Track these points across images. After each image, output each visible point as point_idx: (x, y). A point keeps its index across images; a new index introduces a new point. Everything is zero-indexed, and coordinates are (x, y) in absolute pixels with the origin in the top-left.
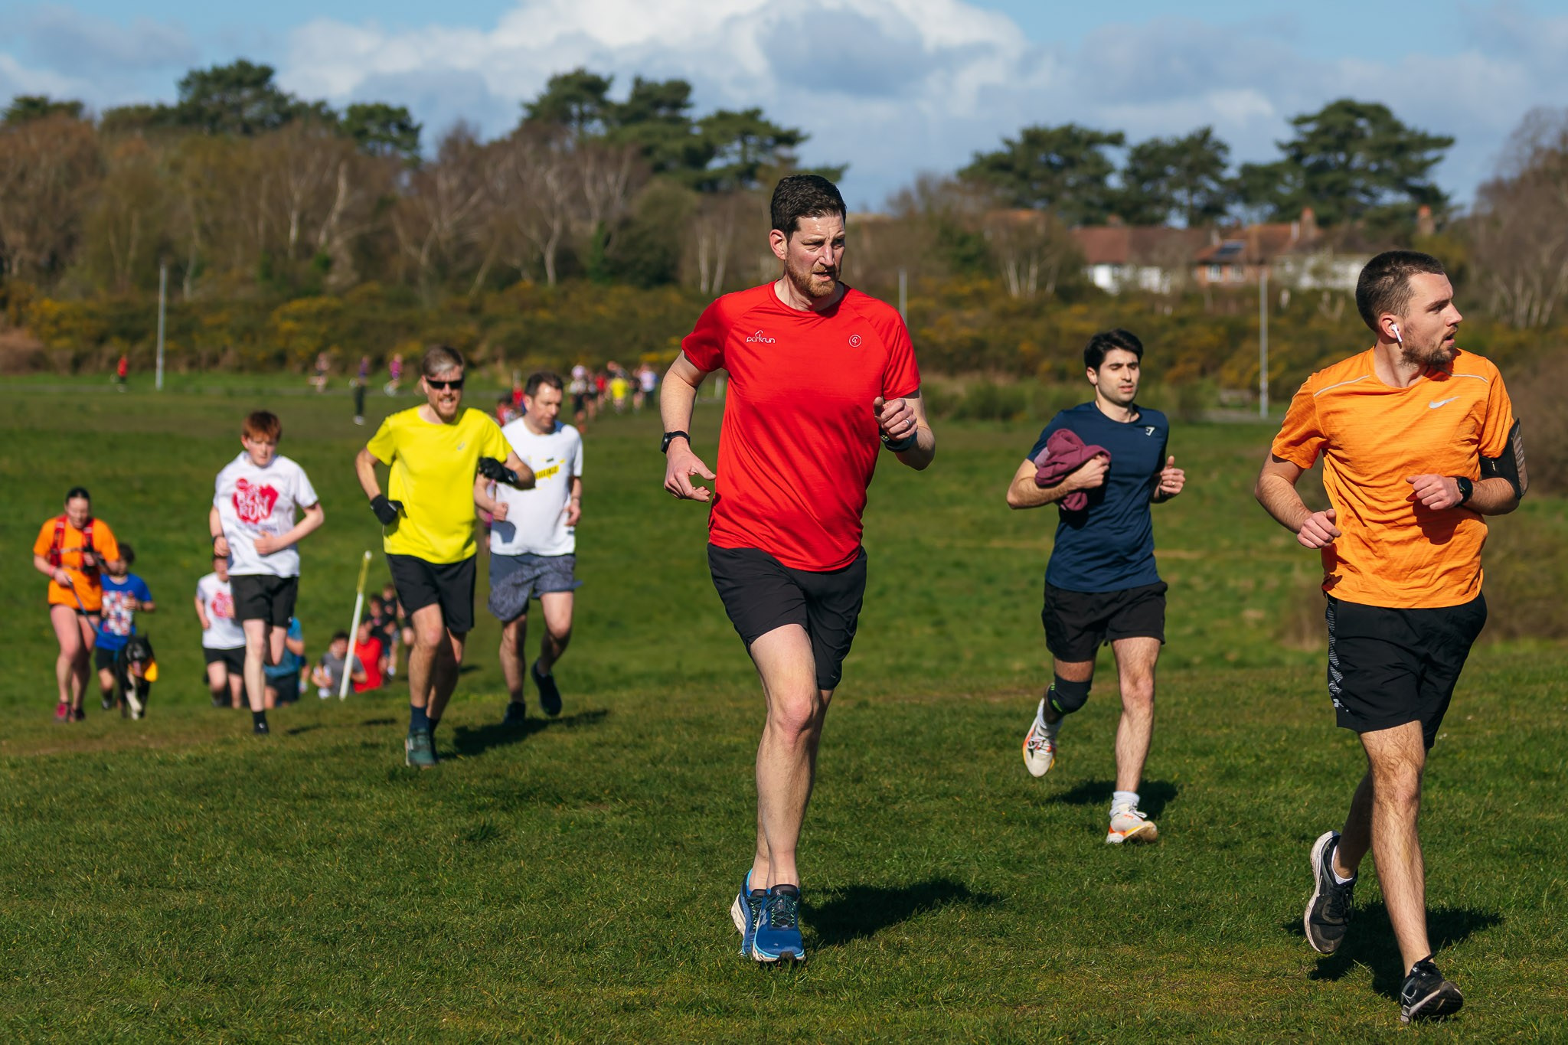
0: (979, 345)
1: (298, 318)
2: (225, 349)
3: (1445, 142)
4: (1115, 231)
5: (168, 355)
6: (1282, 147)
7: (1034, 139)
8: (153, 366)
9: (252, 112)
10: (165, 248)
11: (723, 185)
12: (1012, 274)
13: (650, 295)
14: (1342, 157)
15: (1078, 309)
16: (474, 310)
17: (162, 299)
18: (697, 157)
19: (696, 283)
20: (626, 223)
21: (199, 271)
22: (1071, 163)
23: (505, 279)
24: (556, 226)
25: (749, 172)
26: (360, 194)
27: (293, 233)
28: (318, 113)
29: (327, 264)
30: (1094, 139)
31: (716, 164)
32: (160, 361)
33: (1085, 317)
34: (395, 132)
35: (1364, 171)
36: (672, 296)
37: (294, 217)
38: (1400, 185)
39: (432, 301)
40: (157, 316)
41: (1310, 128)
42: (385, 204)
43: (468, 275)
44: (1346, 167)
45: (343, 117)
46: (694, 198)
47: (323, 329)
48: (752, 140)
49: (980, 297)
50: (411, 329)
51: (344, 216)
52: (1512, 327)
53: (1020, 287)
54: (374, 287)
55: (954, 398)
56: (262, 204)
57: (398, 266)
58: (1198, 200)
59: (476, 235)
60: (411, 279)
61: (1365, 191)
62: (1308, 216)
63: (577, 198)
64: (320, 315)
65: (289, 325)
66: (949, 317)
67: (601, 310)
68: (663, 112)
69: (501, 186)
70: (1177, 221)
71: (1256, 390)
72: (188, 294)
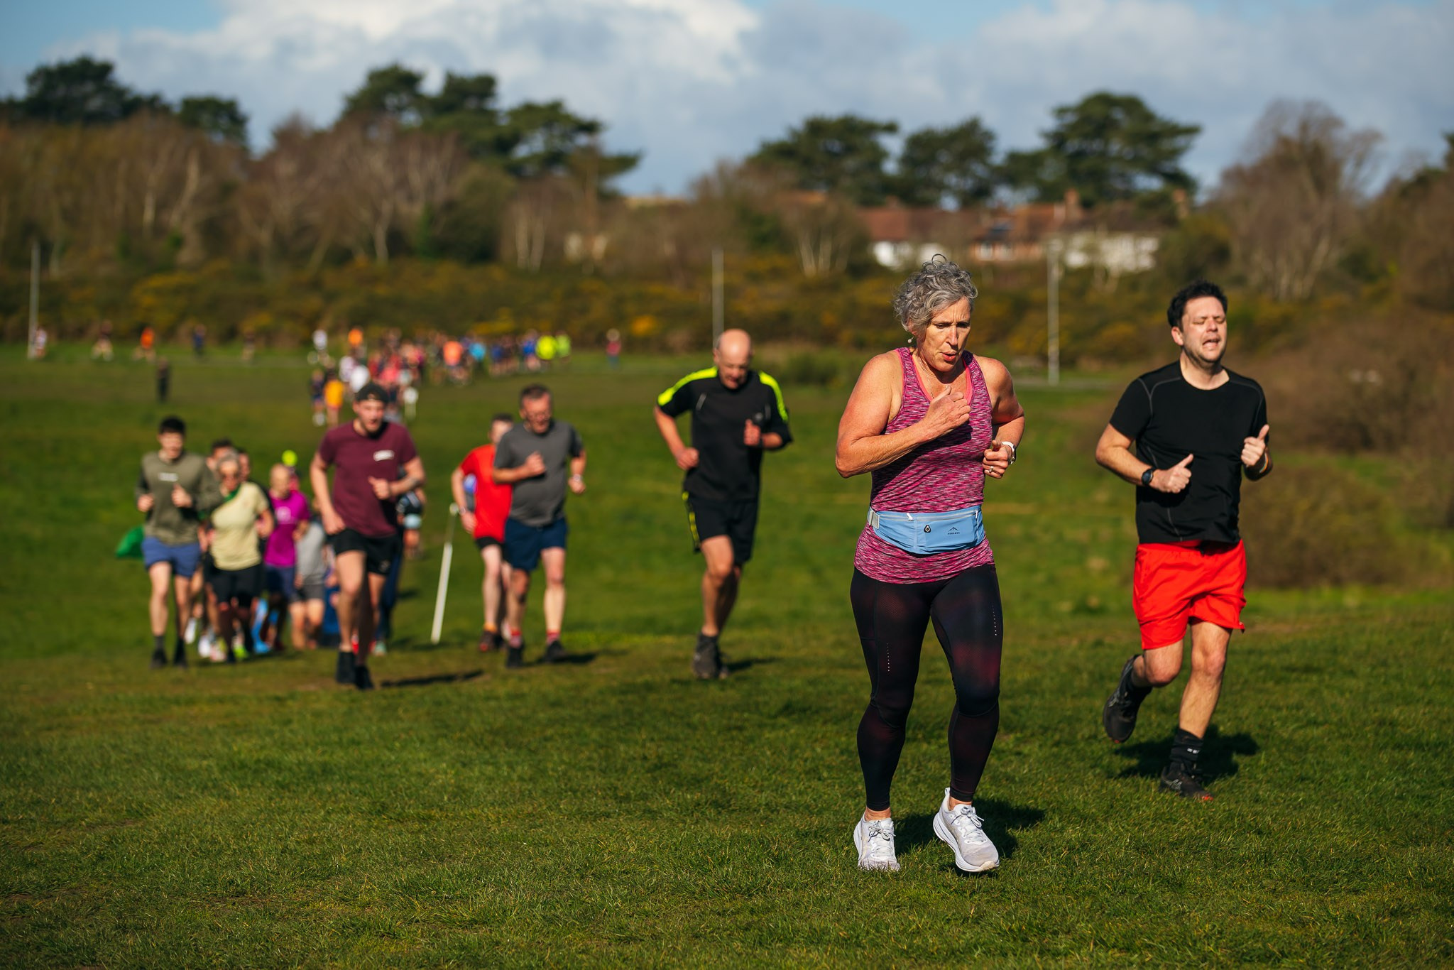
0: (785, 318)
1: (158, 292)
2: (90, 321)
3: (1192, 131)
4: (893, 213)
6: (1047, 135)
7: (816, 128)
9: (95, 104)
10: (31, 228)
11: (530, 169)
12: (805, 252)
13: (475, 272)
14: (1096, 145)
15: (871, 284)
16: (315, 285)
17: (34, 277)
18: (504, 145)
19: (516, 257)
20: (450, 205)
21: (63, 251)
22: (850, 150)
23: (341, 257)
24: (386, 208)
25: (553, 159)
26: (208, 179)
27: (149, 215)
28: (152, 105)
29: (179, 243)
30: (870, 129)
31: (522, 151)
34: (224, 122)
35: (1119, 158)
36: (496, 273)
37: (150, 199)
38: (1153, 169)
39: (276, 277)
40: (30, 292)
41: (1070, 118)
42: (226, 190)
43: (306, 253)
44: (1103, 155)
45: (177, 110)
46: (509, 183)
47: (181, 302)
48: (557, 131)
49: (776, 274)
50: (261, 302)
51: (197, 199)
52: (1275, 300)
53: (813, 265)
54: (222, 264)
56: (120, 189)
57: (241, 245)
58: (969, 184)
59: (314, 216)
60: (255, 256)
61: (1122, 175)
62: (1073, 198)
63: (403, 183)
64: (177, 291)
65: (148, 300)
66: (753, 291)
67: (433, 285)
68: (471, 104)
69: (332, 171)
70: (949, 203)
71: (1044, 358)
72: (56, 271)
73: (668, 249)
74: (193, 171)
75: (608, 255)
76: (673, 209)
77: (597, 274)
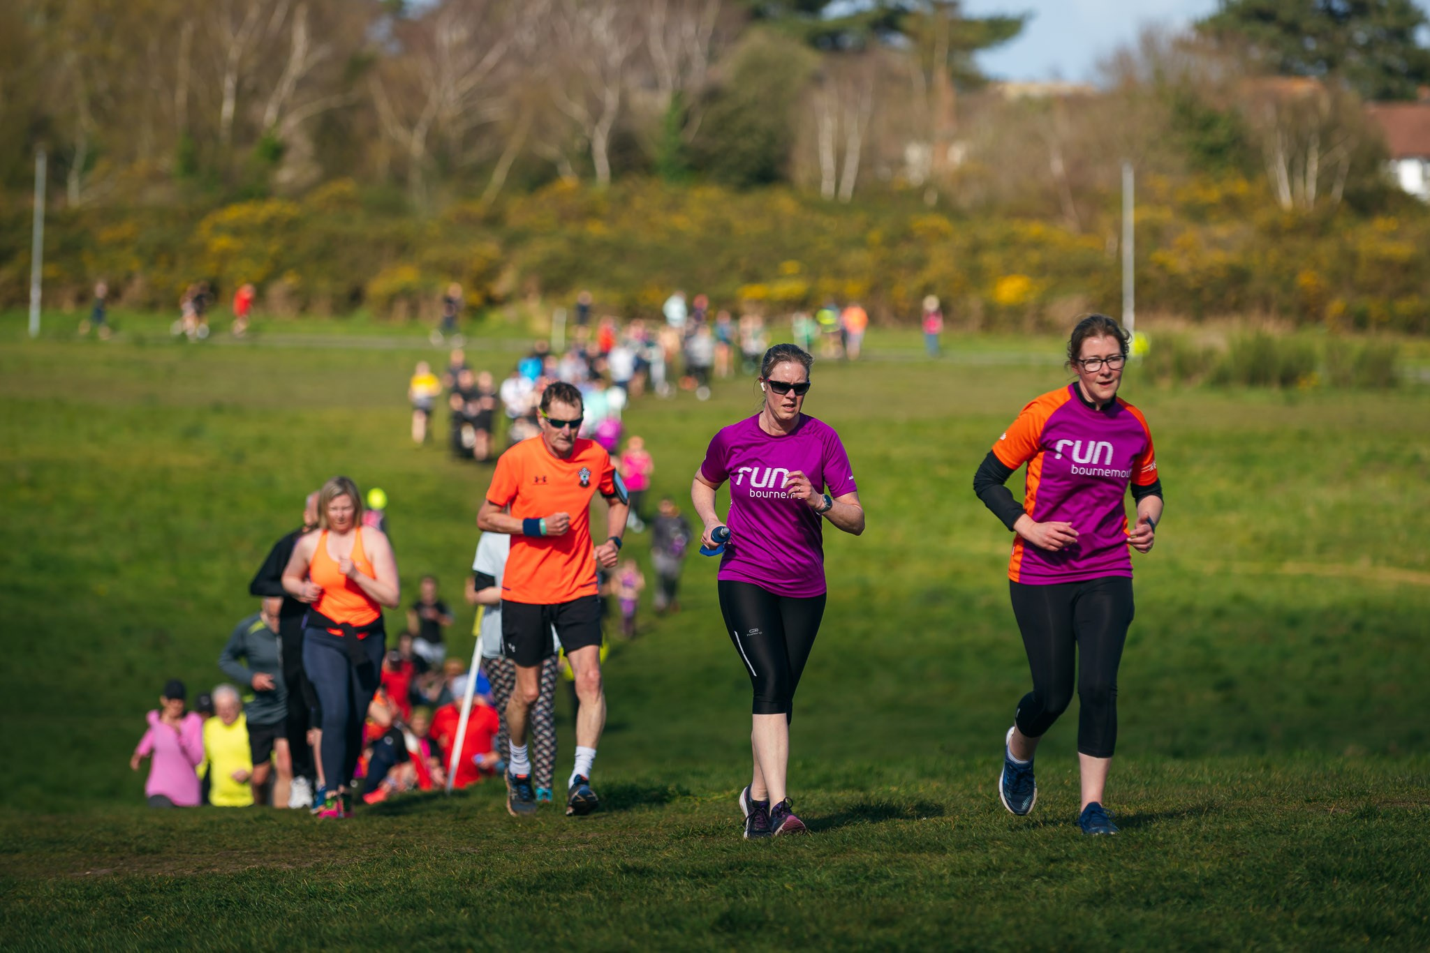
0: (1239, 276)
1: (236, 231)
2: (129, 277)
4: (1426, 109)
5: (46, 284)
8: (25, 300)
10: (40, 126)
11: (849, 41)
12: (1280, 171)
13: (750, 201)
15: (1381, 224)
16: (493, 221)
17: (38, 204)
19: (816, 182)
20: (713, 95)
21: (89, 164)
22: (1364, 9)
23: (536, 176)
24: (611, 99)
25: (888, 21)
26: (324, 51)
27: (228, 109)
29: (277, 153)
32: (35, 294)
33: (1394, 236)
36: (783, 202)
37: (229, 83)
39: (430, 208)
40: (31, 228)
42: (357, 67)
43: (481, 171)
46: (812, 60)
47: (274, 247)
49: (1233, 206)
50: (403, 249)
51: (302, 83)
53: (1293, 191)
54: (346, 186)
55: (1209, 353)
56: (183, 66)
57: (380, 157)
59: (494, 110)
60: (399, 175)
63: (639, 57)
64: (268, 228)
65: (222, 242)
66: (1191, 234)
67: (680, 221)
69: (526, 38)
72: (75, 196)
73: (1058, 167)
74: (300, 35)
75: (962, 178)
76: (1075, 103)
77: (945, 206)
